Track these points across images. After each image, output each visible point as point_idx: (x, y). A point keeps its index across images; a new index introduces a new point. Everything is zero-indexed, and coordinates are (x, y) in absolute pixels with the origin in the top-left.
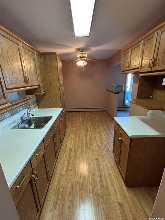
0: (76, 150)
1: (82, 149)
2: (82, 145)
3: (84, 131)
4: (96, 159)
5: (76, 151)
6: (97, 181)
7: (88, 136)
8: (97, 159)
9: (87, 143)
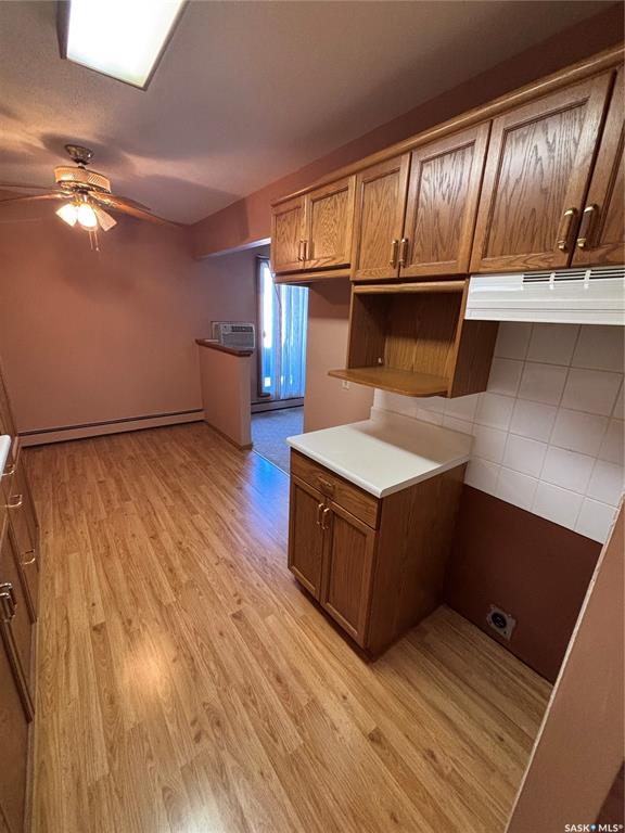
0: (130, 622)
1: (160, 603)
2: (150, 583)
3: (139, 521)
4: (234, 616)
5: (134, 624)
6: (271, 707)
7: (165, 536)
8: (237, 616)
9: (171, 570)
